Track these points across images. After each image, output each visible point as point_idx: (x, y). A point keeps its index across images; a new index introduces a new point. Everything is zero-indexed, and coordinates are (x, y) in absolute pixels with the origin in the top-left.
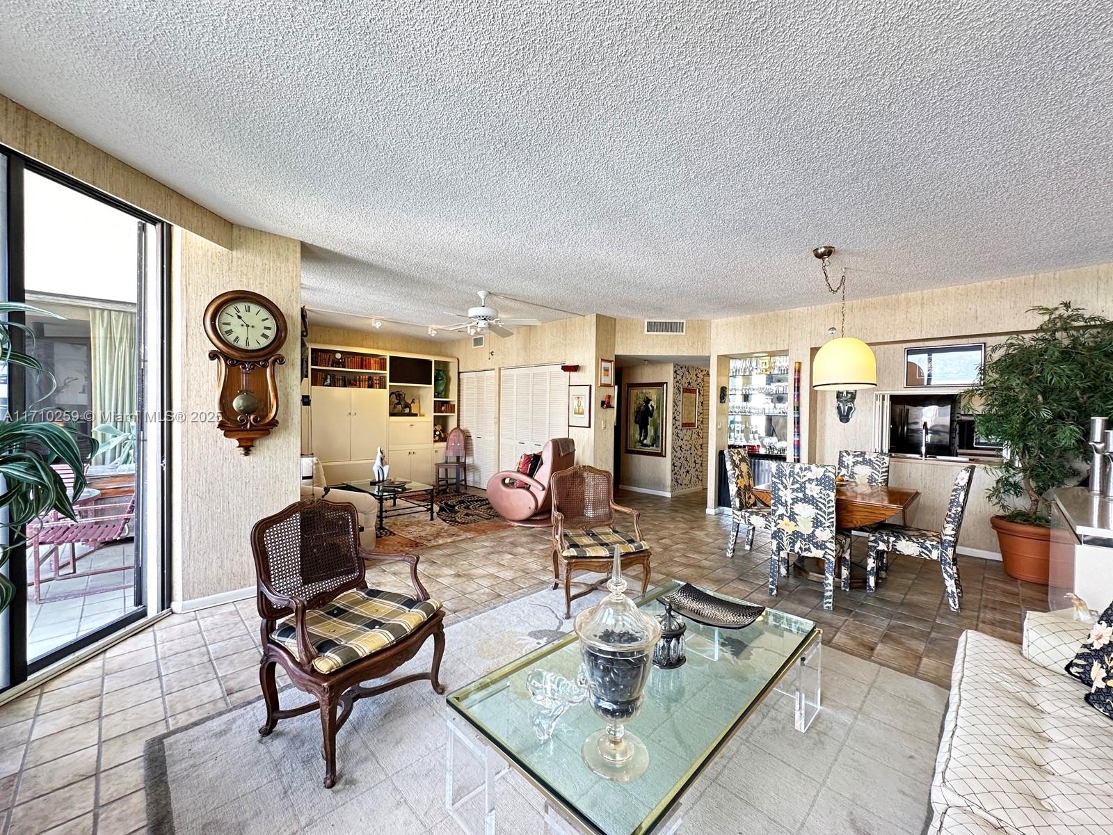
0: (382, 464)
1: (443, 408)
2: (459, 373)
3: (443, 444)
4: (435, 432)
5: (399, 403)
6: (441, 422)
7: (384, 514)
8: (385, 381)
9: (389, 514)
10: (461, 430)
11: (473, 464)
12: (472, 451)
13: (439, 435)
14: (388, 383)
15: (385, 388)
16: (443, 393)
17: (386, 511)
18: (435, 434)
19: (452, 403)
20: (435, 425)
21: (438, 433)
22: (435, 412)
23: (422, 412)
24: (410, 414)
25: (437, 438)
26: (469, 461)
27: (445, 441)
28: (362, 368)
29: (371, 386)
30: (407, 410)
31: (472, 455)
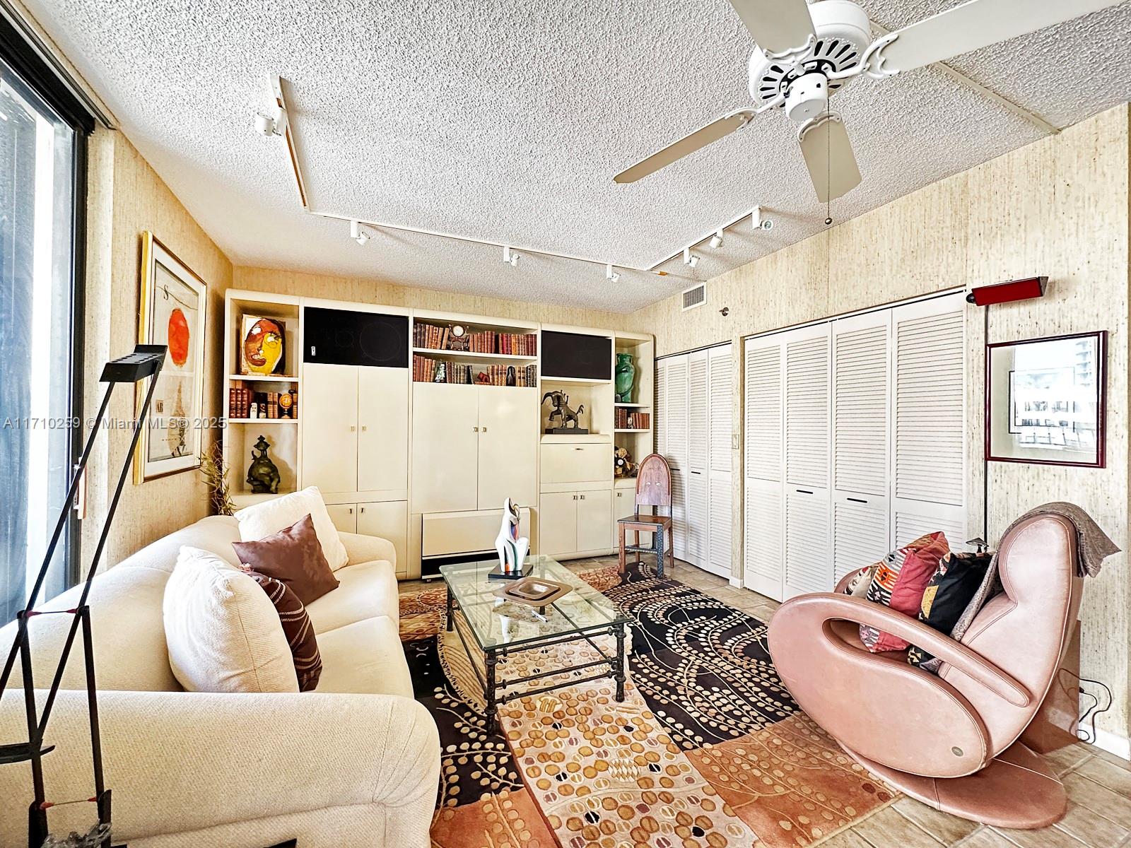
0: (514, 534)
1: (630, 420)
2: (656, 360)
3: (631, 482)
4: (616, 460)
5: (558, 412)
6: (625, 443)
7: (499, 694)
8: (534, 374)
9: (511, 689)
10: (660, 457)
11: (684, 521)
12: (682, 495)
13: (624, 466)
14: (539, 377)
15: (534, 385)
16: (629, 395)
17: (504, 685)
18: (616, 464)
19: (643, 411)
20: (616, 449)
21: (621, 462)
22: (617, 427)
23: (595, 427)
24: (576, 431)
25: (620, 471)
26: (677, 513)
27: (634, 476)
28: (497, 352)
29: (511, 383)
30: (571, 424)
31: (682, 504)
